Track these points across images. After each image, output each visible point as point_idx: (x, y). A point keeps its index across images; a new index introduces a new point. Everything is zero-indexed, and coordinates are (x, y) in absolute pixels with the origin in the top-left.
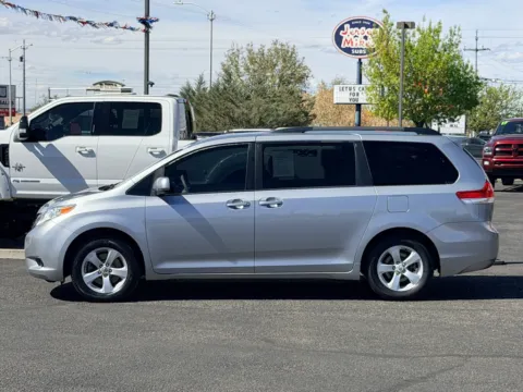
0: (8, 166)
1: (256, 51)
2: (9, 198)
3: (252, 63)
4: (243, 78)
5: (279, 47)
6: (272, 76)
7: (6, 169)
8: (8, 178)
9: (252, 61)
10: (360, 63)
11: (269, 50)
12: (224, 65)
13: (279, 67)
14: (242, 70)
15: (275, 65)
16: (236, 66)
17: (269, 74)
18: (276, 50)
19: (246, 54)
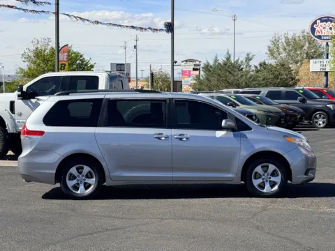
0: (14, 113)
1: (290, 37)
2: (15, 131)
3: (288, 45)
4: (282, 55)
5: (306, 34)
6: (301, 53)
7: (13, 115)
8: (14, 120)
9: (288, 43)
10: (327, 44)
11: (299, 37)
12: (269, 47)
13: (305, 48)
14: (281, 50)
15: (303, 46)
16: (277, 48)
17: (298, 52)
18: (304, 37)
19: (283, 40)
